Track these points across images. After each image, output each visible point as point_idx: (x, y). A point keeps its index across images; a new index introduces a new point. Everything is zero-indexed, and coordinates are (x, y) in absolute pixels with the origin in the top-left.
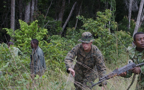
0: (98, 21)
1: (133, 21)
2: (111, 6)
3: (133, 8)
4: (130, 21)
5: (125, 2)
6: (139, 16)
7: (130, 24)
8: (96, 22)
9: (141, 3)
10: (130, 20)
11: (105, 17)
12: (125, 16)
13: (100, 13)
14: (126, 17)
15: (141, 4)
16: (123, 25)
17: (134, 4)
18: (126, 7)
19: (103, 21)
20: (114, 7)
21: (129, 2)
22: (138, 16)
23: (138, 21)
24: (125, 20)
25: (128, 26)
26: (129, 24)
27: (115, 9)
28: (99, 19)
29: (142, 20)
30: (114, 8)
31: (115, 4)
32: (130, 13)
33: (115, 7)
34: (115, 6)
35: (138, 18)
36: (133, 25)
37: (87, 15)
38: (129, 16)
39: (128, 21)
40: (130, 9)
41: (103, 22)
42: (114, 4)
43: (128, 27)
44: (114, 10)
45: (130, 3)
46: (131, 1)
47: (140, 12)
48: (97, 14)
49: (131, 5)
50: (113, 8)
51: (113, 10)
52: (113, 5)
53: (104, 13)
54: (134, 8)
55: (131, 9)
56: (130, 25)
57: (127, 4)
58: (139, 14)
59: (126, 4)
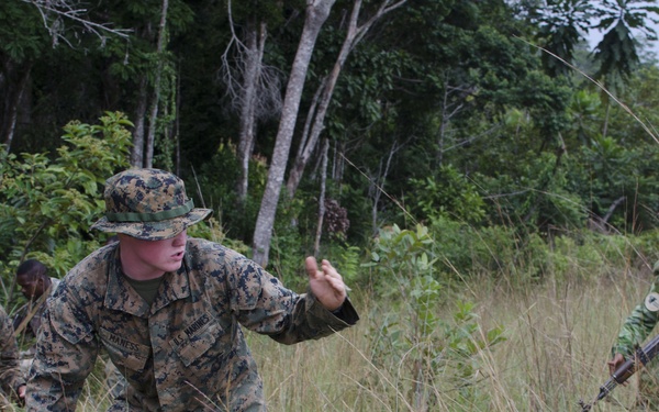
0: (67, 164)
1: (262, 163)
2: (158, 95)
3: (260, 107)
4: (246, 166)
5: (221, 80)
6: (281, 145)
7: (246, 176)
8: (60, 169)
9: (290, 86)
10: (246, 160)
11: (98, 146)
12: (225, 143)
13: (81, 127)
14: (230, 144)
15: (292, 88)
16: (213, 184)
17: (266, 85)
18: (229, 99)
19: (88, 164)
20: (169, 99)
21: (241, 80)
22: (278, 143)
23: (279, 164)
24: (221, 161)
25: (239, 186)
26: (243, 178)
27: (174, 108)
28: (68, 156)
29: (304, 161)
30: (170, 104)
31: (174, 88)
32: (248, 127)
33: (173, 100)
34: (171, 94)
35: (276, 149)
36: (260, 183)
37: (52, 134)
38: (243, 143)
39: (240, 163)
40: (246, 110)
41: (90, 169)
42: (170, 87)
43: (237, 190)
44: (170, 113)
45: (246, 85)
46: (253, 76)
47: (286, 124)
48: (66, 133)
49: (250, 90)
50: (167, 102)
51: (163, 113)
52: (163, 93)
53: (98, 127)
54: (265, 106)
55: (250, 111)
56: (246, 184)
57: (230, 86)
58: (281, 132)
59: (226, 86)
